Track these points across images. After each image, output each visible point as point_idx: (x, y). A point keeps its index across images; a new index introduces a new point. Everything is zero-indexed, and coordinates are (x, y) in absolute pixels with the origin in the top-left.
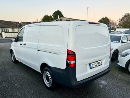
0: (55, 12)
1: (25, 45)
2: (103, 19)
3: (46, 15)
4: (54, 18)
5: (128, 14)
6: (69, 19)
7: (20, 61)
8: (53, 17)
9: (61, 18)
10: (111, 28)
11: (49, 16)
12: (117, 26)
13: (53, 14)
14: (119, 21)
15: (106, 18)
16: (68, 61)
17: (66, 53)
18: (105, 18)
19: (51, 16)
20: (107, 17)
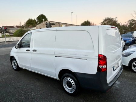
0: (39, 16)
1: (36, 51)
2: (85, 22)
3: (30, 19)
4: (39, 22)
5: (108, 18)
6: (54, 23)
7: (24, 68)
8: (37, 20)
11: (32, 20)
13: (37, 17)
14: (101, 24)
15: (88, 21)
16: (100, 66)
17: (98, 58)
19: (35, 20)
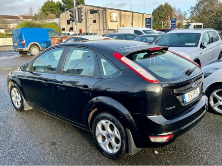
2: (161, 7)
3: (48, 2)
8: (62, 4)
9: (79, 6)
10: (177, 24)
11: (54, 3)
12: (187, 20)
14: (191, 11)
15: (166, 4)
18: (164, 5)
20: (169, 4)
